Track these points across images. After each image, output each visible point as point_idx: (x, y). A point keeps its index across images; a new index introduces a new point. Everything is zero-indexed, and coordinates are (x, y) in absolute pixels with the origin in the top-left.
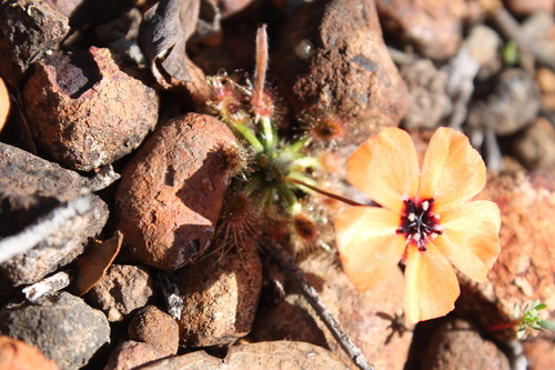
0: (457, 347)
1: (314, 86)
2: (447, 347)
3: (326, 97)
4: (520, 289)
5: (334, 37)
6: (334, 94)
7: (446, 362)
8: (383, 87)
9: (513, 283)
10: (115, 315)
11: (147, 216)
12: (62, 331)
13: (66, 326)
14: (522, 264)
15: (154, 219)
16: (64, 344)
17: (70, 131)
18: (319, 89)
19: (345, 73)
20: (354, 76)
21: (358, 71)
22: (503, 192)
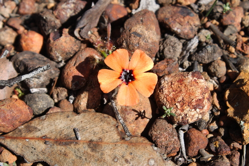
0: (158, 124)
1: (122, 41)
2: (155, 124)
3: (124, 44)
4: (177, 106)
5: (128, 26)
6: (127, 43)
7: (154, 128)
8: (144, 42)
9: (175, 105)
10: (56, 101)
11: (66, 73)
12: (36, 101)
13: (37, 99)
14: (180, 99)
15: (67, 74)
16: (36, 104)
17: (51, 50)
18: (123, 42)
19: (130, 37)
20: (133, 38)
21: (134, 37)
22: (183, 77)
